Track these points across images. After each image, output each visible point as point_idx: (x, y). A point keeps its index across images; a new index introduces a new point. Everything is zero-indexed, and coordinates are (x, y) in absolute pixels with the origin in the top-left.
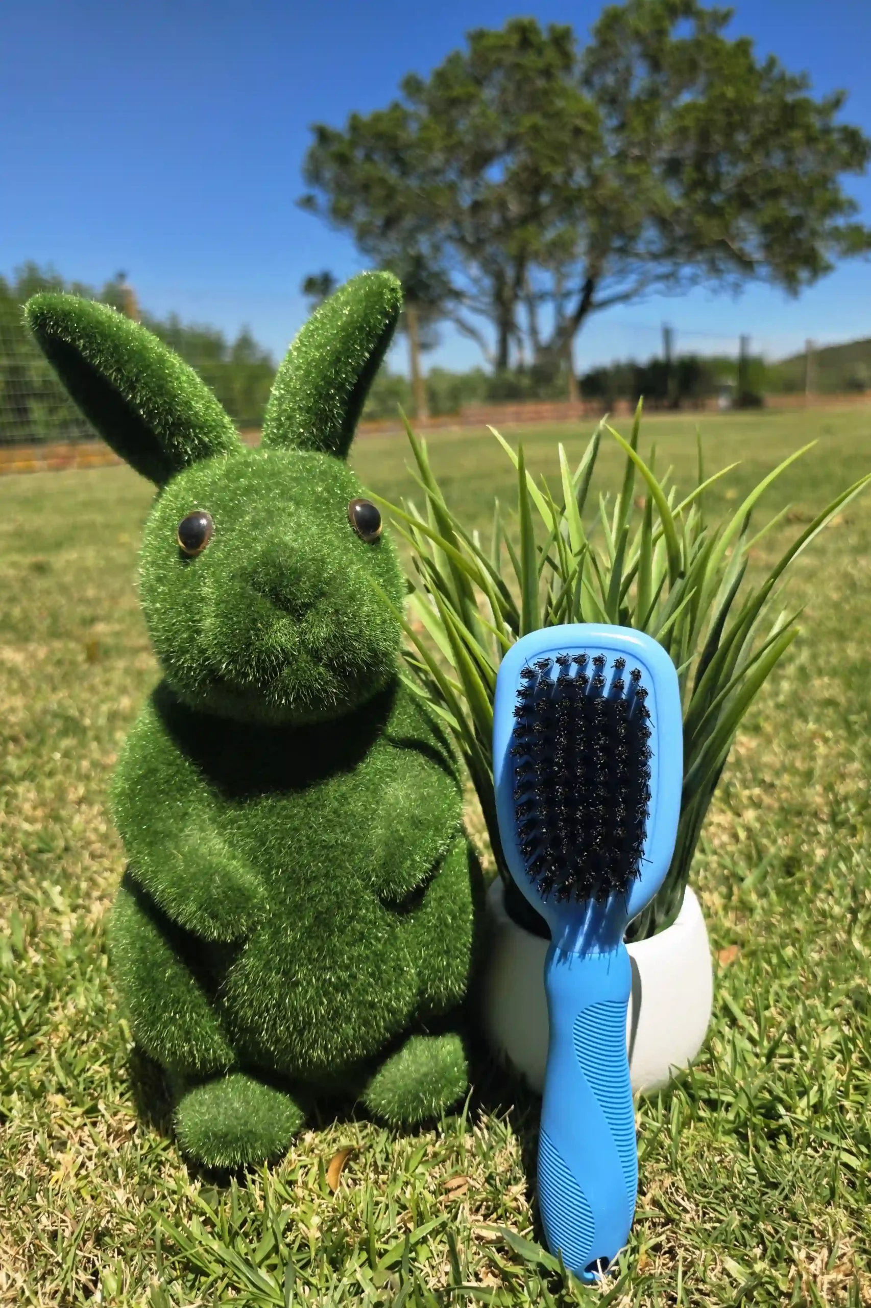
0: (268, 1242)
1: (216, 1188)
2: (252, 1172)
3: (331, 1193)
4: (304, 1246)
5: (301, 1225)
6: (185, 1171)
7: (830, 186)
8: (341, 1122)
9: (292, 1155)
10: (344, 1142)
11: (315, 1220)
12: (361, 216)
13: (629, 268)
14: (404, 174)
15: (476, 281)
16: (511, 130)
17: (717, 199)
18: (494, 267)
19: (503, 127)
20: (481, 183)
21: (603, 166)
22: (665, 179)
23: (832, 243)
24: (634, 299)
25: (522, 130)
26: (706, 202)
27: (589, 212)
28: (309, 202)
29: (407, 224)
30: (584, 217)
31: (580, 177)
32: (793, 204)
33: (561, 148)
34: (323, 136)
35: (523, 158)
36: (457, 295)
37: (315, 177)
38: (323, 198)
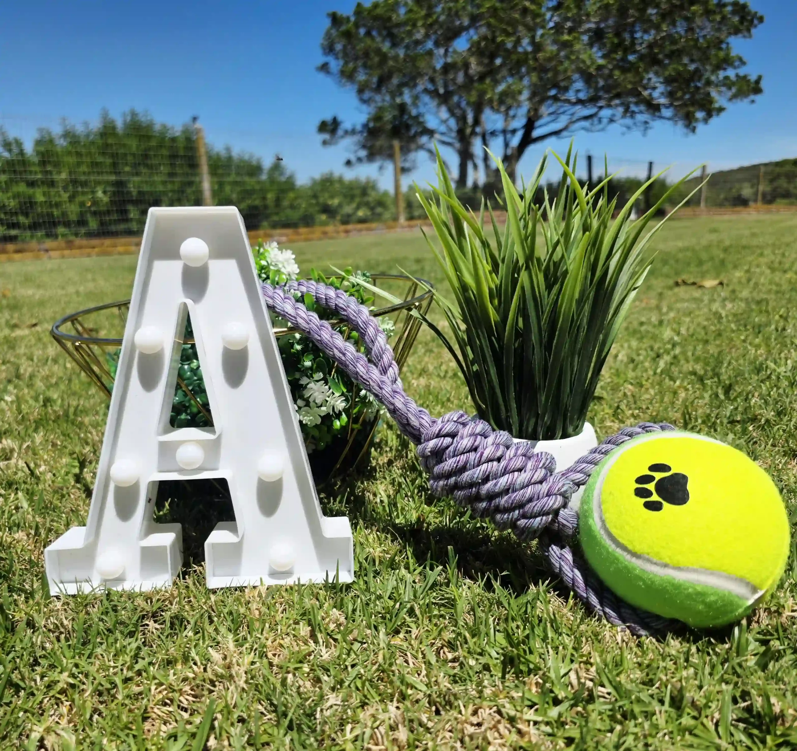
7: (724, 47)
12: (361, 77)
13: (562, 110)
14: (394, 45)
15: (445, 122)
16: (476, 11)
17: (632, 58)
18: (458, 112)
19: (469, 8)
20: (451, 50)
21: (542, 36)
22: (591, 45)
23: (723, 89)
24: (564, 133)
25: (483, 10)
26: (624, 59)
27: (531, 70)
28: (324, 68)
29: (395, 81)
30: (528, 73)
31: (526, 45)
32: (692, 61)
33: (513, 23)
34: (335, 19)
35: (483, 30)
36: (430, 133)
37: (329, 49)
38: (335, 65)
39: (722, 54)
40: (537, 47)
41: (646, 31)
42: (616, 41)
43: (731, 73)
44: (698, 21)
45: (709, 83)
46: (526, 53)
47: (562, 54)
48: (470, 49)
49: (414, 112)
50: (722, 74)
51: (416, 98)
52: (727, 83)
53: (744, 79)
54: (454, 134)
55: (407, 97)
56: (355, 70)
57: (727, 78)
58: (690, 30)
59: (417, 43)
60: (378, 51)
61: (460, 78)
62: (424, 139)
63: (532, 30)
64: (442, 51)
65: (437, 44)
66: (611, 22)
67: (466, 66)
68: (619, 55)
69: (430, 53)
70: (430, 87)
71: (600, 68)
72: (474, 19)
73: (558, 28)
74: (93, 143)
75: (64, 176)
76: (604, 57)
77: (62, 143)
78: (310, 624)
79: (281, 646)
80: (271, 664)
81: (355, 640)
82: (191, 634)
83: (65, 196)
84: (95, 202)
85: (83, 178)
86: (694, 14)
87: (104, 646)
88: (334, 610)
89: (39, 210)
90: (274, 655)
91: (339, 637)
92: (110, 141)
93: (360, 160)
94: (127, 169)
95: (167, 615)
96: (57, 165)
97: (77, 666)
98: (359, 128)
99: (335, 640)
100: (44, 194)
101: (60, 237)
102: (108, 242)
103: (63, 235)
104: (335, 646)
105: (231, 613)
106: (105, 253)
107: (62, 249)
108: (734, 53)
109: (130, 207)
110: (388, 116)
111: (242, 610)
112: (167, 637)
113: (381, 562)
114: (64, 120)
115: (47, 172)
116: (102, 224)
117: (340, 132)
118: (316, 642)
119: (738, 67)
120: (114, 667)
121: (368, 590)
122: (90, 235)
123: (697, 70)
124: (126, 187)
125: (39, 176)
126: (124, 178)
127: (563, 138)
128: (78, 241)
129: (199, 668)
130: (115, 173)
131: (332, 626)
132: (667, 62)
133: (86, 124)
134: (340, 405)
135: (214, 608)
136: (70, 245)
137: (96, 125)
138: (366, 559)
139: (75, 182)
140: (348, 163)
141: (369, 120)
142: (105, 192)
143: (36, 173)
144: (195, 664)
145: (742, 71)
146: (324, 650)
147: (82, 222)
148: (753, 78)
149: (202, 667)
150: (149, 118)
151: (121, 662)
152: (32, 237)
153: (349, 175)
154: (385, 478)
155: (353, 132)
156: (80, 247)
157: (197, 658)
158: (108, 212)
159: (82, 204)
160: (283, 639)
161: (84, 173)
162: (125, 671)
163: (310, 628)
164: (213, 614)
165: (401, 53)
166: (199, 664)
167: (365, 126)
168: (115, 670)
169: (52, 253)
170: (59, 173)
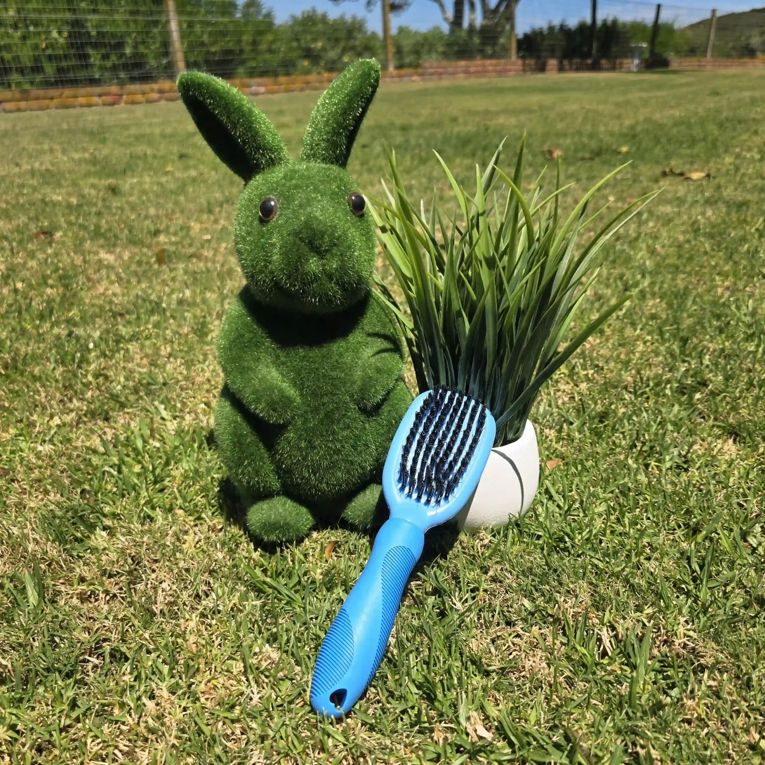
0: (295, 580)
1: (268, 554)
2: (287, 548)
3: (327, 561)
4: (313, 582)
5: (312, 573)
6: (252, 546)
8: (332, 529)
9: (307, 541)
10: (333, 539)
11: (319, 571)
75: (11, 13)
84: (50, 44)
85: (34, 16)
94: (83, 5)
101: (13, 86)
103: (18, 84)
106: (64, 106)
107: (18, 100)
109: (90, 51)
116: (60, 70)
122: (47, 84)
124: (83, 26)
126: (80, 16)
128: (35, 92)
130: (69, 10)
136: (25, 96)
139: (25, 21)
142: (60, 33)
147: (37, 69)
156: (37, 98)
159: (36, 47)
169: (5, 106)
170: (6, 10)
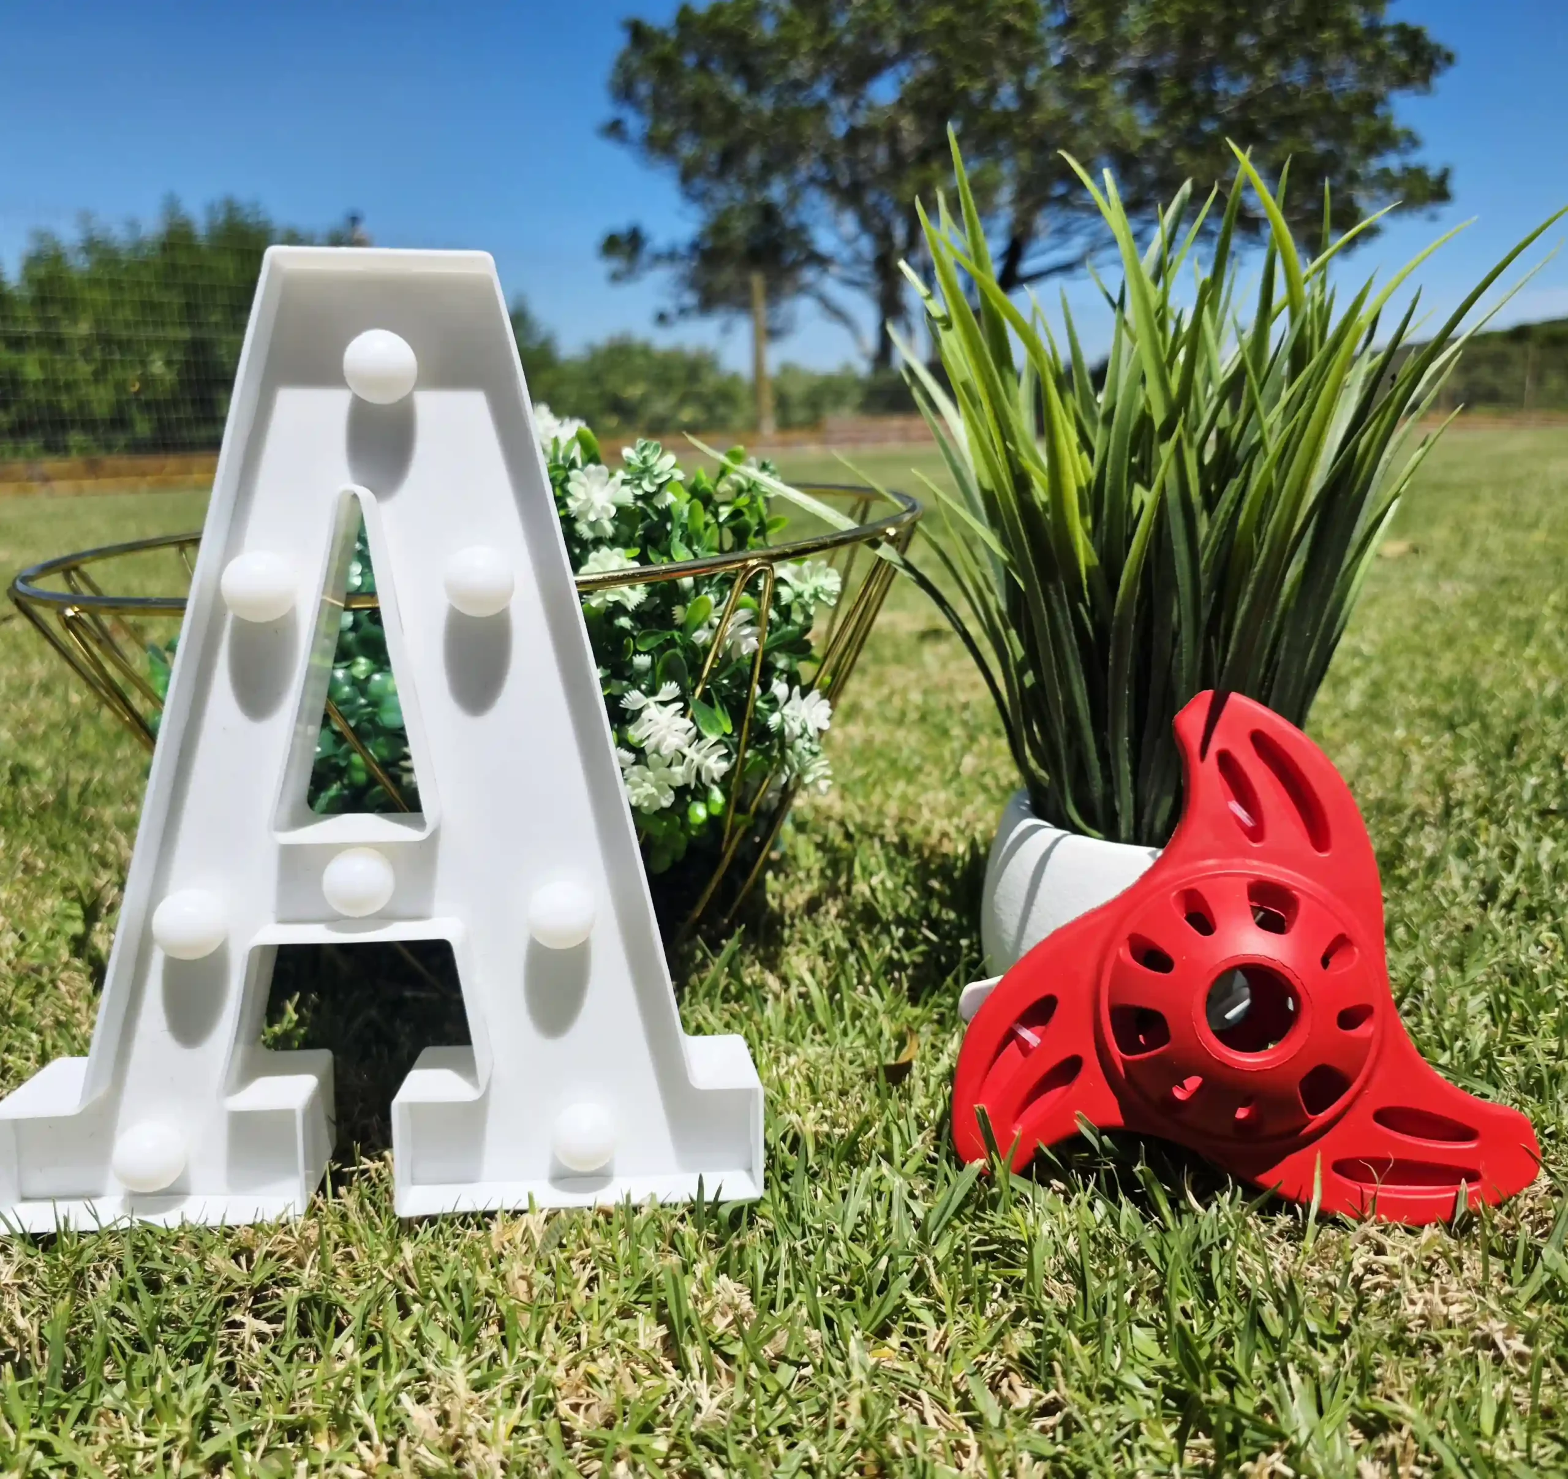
7: (1379, 111)
12: (688, 148)
13: (1075, 226)
14: (754, 87)
15: (850, 241)
16: (911, 27)
17: (1209, 127)
18: (876, 222)
19: (898, 23)
20: (862, 103)
21: (1041, 79)
22: (1131, 99)
23: (1379, 193)
24: (1080, 272)
25: (927, 27)
26: (1193, 130)
27: (1018, 144)
28: (614, 129)
29: (754, 158)
30: (1011, 153)
31: (1007, 96)
32: (1321, 135)
33: (983, 53)
34: (638, 33)
35: (927, 66)
36: (821, 261)
37: (624, 91)
38: (635, 123)
39: (1375, 125)
40: (1029, 100)
41: (1234, 78)
42: (1177, 92)
43: (1393, 162)
44: (1333, 61)
45: (1353, 178)
46: (1006, 114)
47: (1078, 117)
48: (901, 102)
49: (791, 221)
50: (1375, 164)
51: (795, 194)
52: (1386, 181)
53: (1417, 174)
54: (866, 269)
55: (777, 191)
56: (673, 137)
57: (1385, 172)
58: (1317, 77)
59: (797, 86)
60: (721, 99)
61: (881, 155)
62: (809, 275)
63: (1019, 67)
64: (842, 104)
65: (838, 88)
66: (1170, 58)
67: (892, 134)
68: (1184, 120)
69: (822, 108)
70: (822, 172)
71: (1149, 144)
72: (909, 43)
73: (1068, 66)
74: (145, 264)
75: (84, 328)
76: (1156, 123)
77: (80, 264)
78: (661, 1319)
79: (590, 1379)
80: (567, 1432)
81: (781, 1357)
82: (350, 1346)
83: (84, 369)
84: (148, 381)
85: (124, 334)
86: (1325, 46)
87: (120, 1389)
88: (723, 1278)
89: (31, 396)
90: (575, 1407)
91: (737, 1349)
92: (183, 259)
93: (683, 312)
94: (216, 317)
95: (291, 1296)
96: (71, 306)
97: (46, 1448)
98: (682, 250)
99: (729, 1359)
100: (43, 364)
101: (74, 453)
102: (172, 462)
103: (82, 450)
104: (731, 1376)
105: (454, 1287)
106: (165, 485)
107: (80, 478)
108: (1399, 123)
109: (221, 395)
110: (740, 228)
111: (484, 1280)
112: (290, 1360)
113: (820, 1148)
114: (85, 217)
115: (48, 322)
116: (162, 426)
117: (645, 257)
118: (682, 1367)
119: (1405, 152)
120: (146, 1451)
121: (793, 1215)
122: (137, 447)
123: (1330, 153)
124: (213, 353)
125: (33, 329)
126: (208, 336)
127: (1076, 279)
128: (111, 461)
129: (377, 1453)
130: (191, 324)
131: (720, 1324)
132: (1273, 138)
133: (133, 225)
134: (717, 766)
135: (412, 1274)
136: (93, 469)
137: (152, 226)
138: (784, 1139)
139: (106, 341)
140: (662, 318)
141: (703, 236)
142: (169, 363)
143: (26, 321)
144: (365, 1436)
145: (1415, 159)
146: (704, 1390)
148: (1433, 172)
149: (385, 1450)
150: (261, 218)
151: (164, 1434)
152: (16, 451)
153: (663, 340)
154: (805, 941)
155: (671, 256)
156: (116, 474)
157: (370, 1421)
158: (174, 403)
159: (120, 386)
160: (594, 1360)
161: (127, 325)
162: (175, 1462)
163: (663, 1331)
164: (410, 1291)
165: (766, 104)
166: (376, 1440)
167: (695, 246)
168: (150, 1458)
169: (60, 486)
170: (75, 321)
